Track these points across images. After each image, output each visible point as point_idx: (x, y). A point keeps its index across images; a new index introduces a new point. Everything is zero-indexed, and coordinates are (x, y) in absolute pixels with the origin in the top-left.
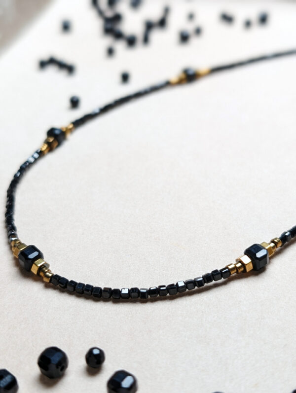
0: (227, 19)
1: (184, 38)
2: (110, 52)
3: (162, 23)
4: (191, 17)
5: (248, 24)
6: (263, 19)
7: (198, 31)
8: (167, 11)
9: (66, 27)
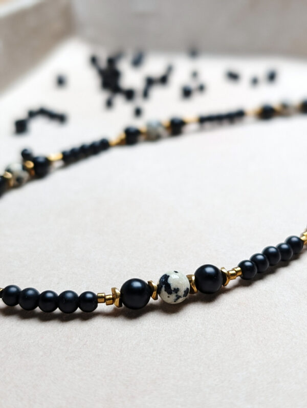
0: (233, 76)
1: (187, 93)
2: (109, 104)
3: (164, 80)
4: (195, 75)
5: (255, 81)
6: (272, 77)
7: (202, 88)
8: (170, 69)
9: (61, 81)
